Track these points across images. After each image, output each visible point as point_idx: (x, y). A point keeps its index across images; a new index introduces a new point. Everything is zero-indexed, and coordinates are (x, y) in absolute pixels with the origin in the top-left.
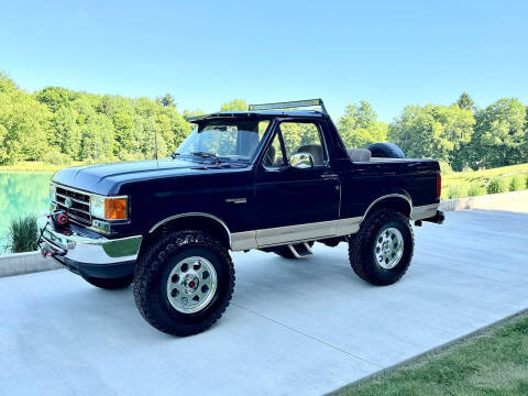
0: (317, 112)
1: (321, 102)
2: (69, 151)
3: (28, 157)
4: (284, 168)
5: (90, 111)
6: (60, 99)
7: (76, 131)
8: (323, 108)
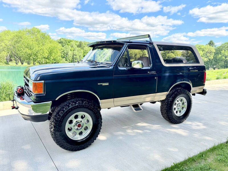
0: (147, 41)
1: (149, 36)
2: (68, 60)
3: (55, 62)
4: (129, 68)
5: (75, 46)
6: (65, 42)
7: (70, 53)
8: (150, 39)
